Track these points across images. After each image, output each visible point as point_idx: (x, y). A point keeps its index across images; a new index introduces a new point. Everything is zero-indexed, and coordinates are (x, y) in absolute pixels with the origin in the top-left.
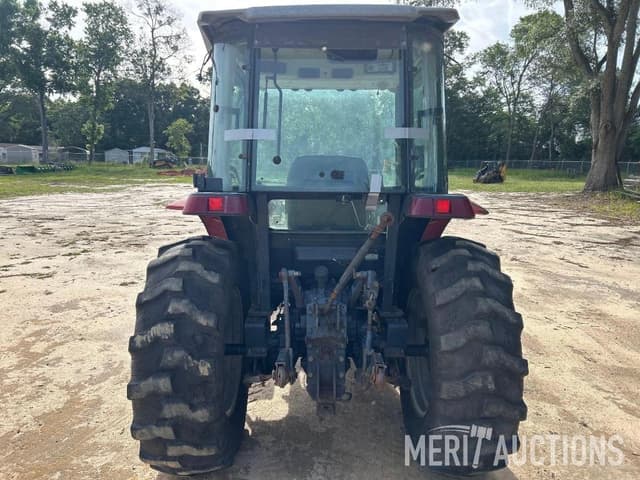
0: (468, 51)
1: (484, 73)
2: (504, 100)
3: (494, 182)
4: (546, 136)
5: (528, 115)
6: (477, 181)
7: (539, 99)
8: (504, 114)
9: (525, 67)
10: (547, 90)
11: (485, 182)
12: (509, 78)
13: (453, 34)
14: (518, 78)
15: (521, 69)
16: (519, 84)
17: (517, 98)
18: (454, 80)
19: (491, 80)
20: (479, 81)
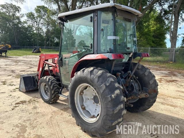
0: (21, 13)
1: (28, 20)
2: (34, 29)
3: (38, 53)
4: (48, 40)
5: (42, 34)
6: (33, 52)
7: (45, 30)
8: (35, 33)
9: (40, 20)
10: (46, 27)
11: (36, 53)
12: (35, 23)
13: (16, 6)
14: (38, 23)
15: (39, 21)
16: (39, 25)
17: (38, 29)
18: (17, 21)
19: (30, 23)
20: (25, 22)
